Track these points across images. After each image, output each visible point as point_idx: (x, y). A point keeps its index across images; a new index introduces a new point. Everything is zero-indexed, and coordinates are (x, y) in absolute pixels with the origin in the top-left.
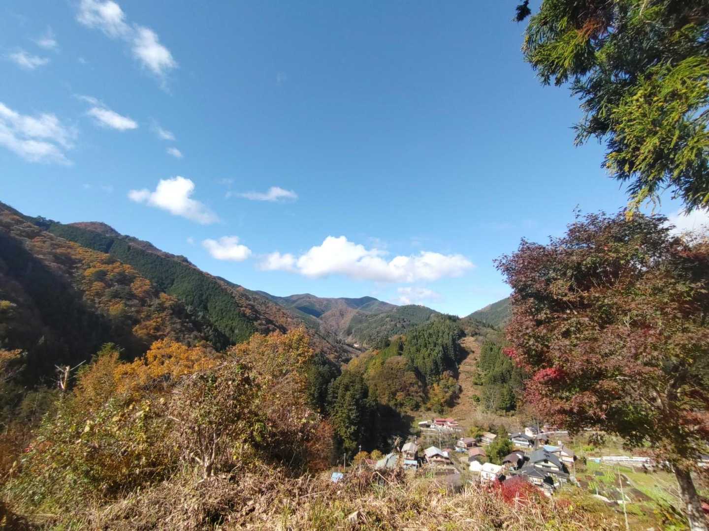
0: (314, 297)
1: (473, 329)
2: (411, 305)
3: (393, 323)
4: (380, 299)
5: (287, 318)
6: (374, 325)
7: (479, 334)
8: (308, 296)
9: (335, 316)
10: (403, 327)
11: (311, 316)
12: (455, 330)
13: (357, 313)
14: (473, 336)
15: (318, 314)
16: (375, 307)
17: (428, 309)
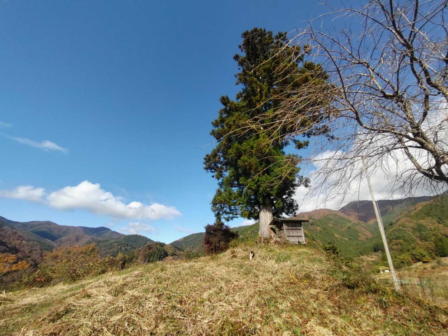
0: (55, 224)
1: (172, 252)
2: (135, 235)
3: (119, 247)
4: (113, 230)
5: (21, 241)
6: (104, 248)
7: (176, 255)
8: (49, 223)
9: (70, 240)
10: (126, 250)
11: (47, 240)
12: (162, 252)
13: (91, 239)
14: (172, 256)
15: (54, 238)
16: (107, 235)
17: (146, 238)
